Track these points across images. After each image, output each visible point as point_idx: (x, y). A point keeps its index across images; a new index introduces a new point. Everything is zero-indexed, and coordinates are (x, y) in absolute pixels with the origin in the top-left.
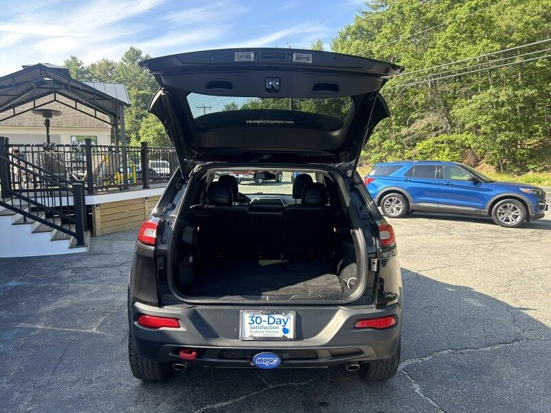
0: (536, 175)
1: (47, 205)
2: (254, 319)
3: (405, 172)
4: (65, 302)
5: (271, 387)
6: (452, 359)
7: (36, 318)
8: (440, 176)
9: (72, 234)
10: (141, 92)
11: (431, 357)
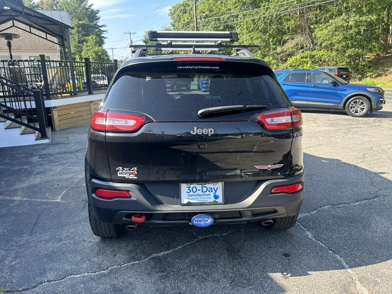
0: (373, 80)
1: (15, 108)
2: (191, 189)
3: (283, 78)
4: (36, 180)
5: (200, 238)
6: (332, 212)
7: (15, 192)
8: (309, 81)
9: (36, 129)
10: (81, 22)
11: (316, 211)
